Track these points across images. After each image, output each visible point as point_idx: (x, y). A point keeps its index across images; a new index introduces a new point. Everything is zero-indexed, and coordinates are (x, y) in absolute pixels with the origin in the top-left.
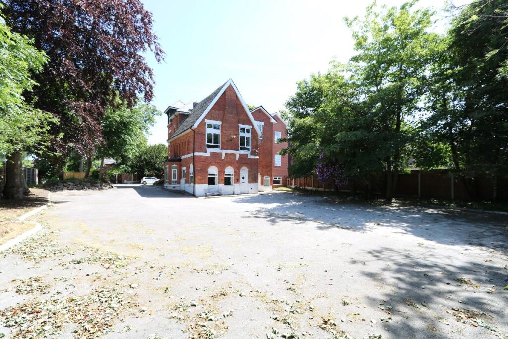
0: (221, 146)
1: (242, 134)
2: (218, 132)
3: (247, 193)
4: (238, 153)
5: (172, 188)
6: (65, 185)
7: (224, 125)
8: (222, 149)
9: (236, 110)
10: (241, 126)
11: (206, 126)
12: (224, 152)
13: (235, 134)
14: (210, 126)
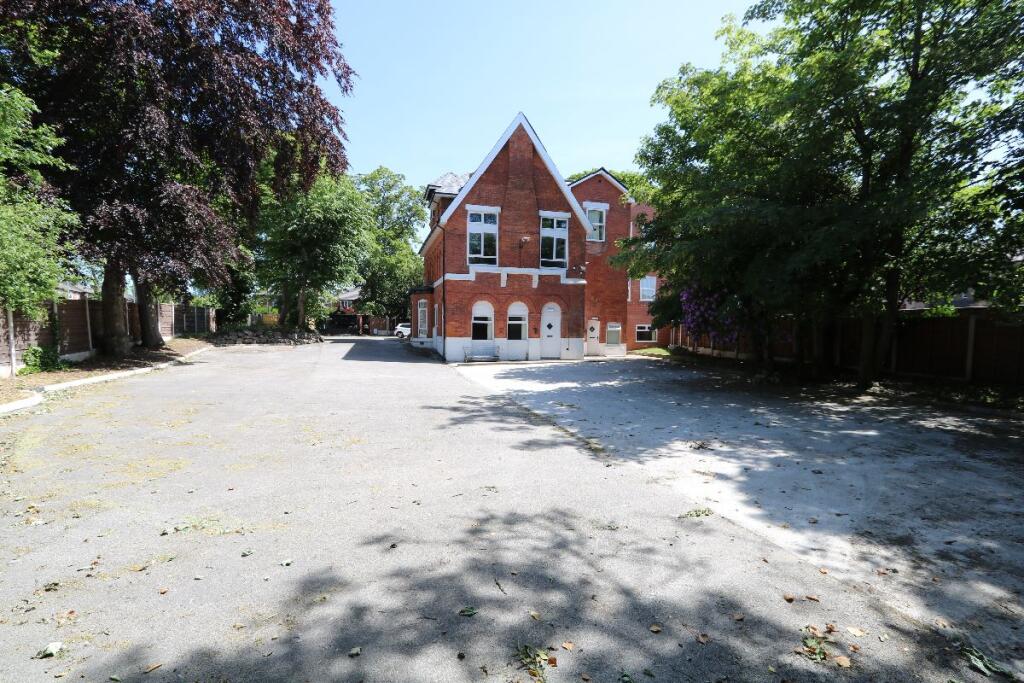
0: (500, 257)
1: (546, 232)
2: (492, 229)
3: (558, 359)
4: (535, 273)
5: (419, 345)
6: (240, 334)
7: (506, 213)
8: (502, 265)
9: (534, 179)
10: (544, 214)
11: (469, 219)
12: (504, 272)
13: (532, 233)
14: (476, 218)
